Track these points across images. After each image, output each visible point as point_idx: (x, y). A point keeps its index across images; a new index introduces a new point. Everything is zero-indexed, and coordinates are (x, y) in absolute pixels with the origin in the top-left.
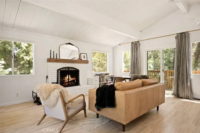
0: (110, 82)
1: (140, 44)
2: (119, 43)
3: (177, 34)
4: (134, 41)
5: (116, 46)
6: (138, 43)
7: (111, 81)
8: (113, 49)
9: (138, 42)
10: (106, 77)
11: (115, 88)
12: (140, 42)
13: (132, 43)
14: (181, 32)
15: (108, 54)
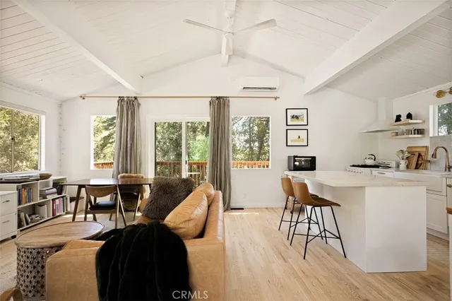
0: (53, 200)
1: (139, 104)
2: (82, 92)
3: (212, 97)
4: (125, 96)
5: (72, 99)
6: (136, 101)
7: (56, 196)
8: (60, 106)
9: (136, 98)
10: (39, 186)
11: (176, 232)
12: (140, 100)
13: (121, 99)
14: (218, 96)
15: (43, 118)
